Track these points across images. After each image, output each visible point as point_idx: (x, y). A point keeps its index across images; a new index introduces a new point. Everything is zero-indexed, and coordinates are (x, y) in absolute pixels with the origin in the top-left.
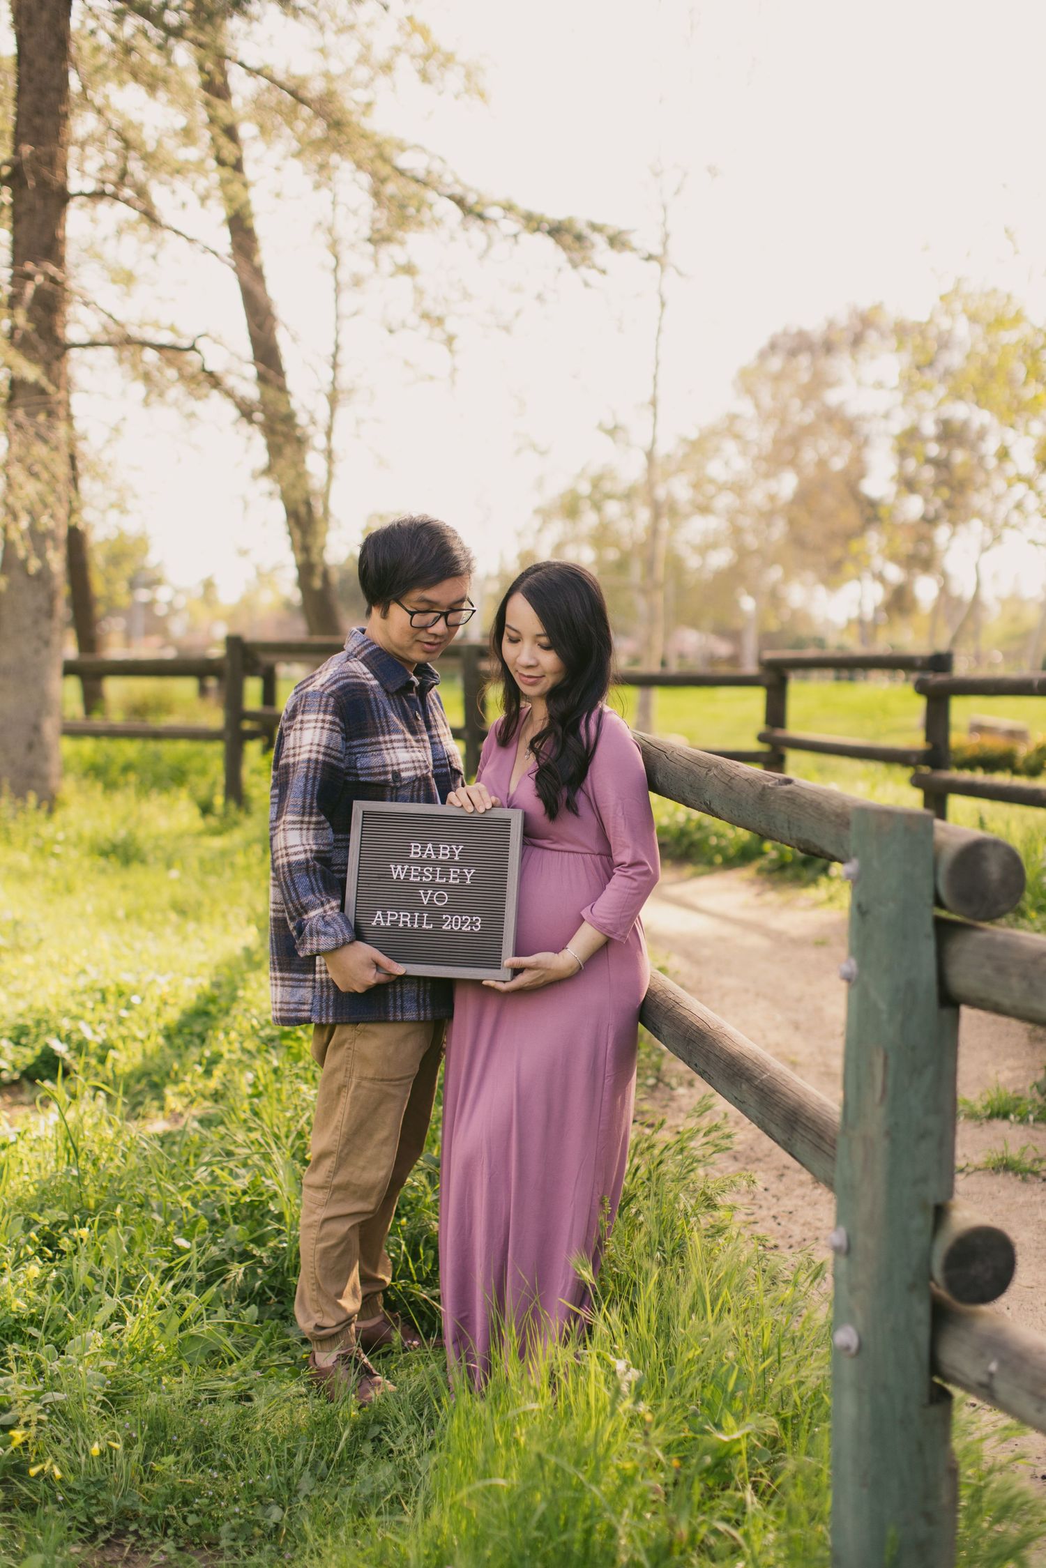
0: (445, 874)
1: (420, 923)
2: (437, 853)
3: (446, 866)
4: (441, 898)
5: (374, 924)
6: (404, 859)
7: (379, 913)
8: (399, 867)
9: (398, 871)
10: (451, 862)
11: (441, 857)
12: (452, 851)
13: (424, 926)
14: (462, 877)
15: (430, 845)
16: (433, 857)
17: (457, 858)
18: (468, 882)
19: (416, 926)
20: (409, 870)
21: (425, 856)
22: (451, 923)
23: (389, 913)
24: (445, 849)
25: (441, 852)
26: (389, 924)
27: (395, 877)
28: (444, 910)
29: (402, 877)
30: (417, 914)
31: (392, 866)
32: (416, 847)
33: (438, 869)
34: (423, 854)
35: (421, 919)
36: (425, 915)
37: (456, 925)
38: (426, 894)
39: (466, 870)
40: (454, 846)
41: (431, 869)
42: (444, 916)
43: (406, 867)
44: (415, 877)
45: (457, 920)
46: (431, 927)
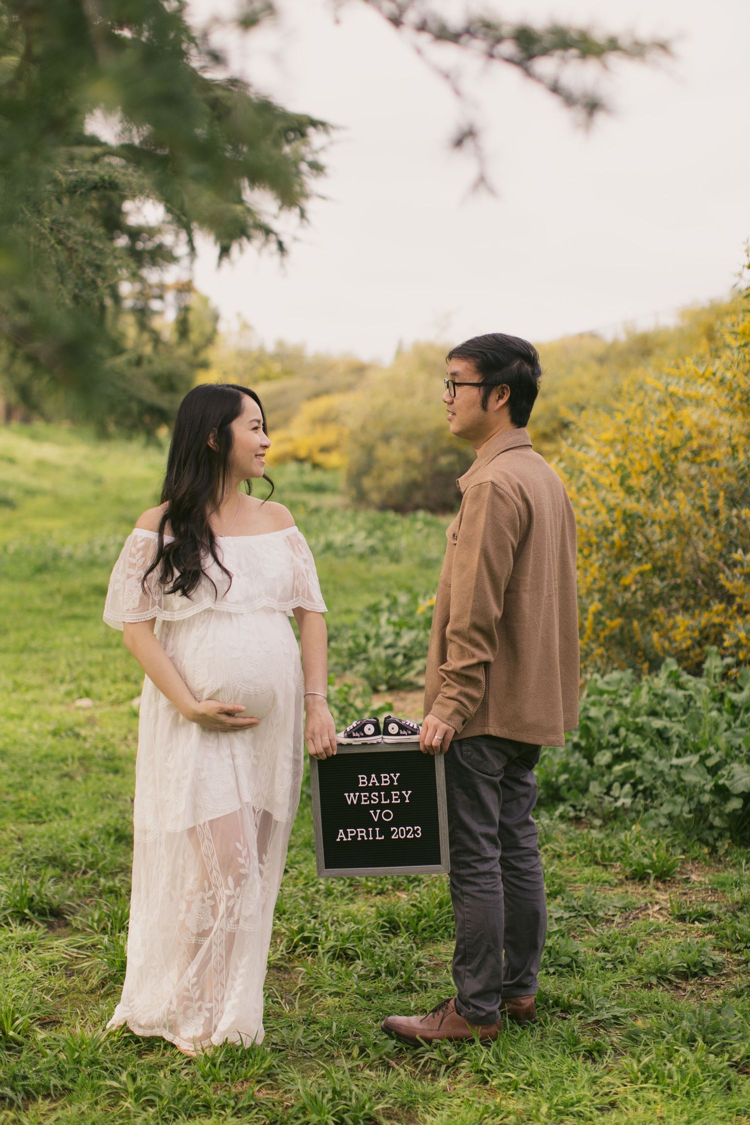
0: (388, 796)
1: (374, 835)
2: (380, 781)
3: (388, 790)
4: (387, 815)
5: (338, 840)
6: (355, 788)
7: (341, 831)
8: (352, 795)
9: (351, 798)
10: (391, 787)
11: (383, 784)
12: (391, 778)
13: (378, 838)
14: (402, 797)
15: (373, 776)
16: (377, 784)
17: (396, 784)
18: (407, 801)
19: (371, 838)
20: (360, 796)
21: (370, 785)
22: (398, 833)
23: (349, 830)
24: (385, 777)
25: (383, 780)
26: (350, 839)
27: (349, 803)
28: (391, 824)
29: (355, 802)
30: (370, 829)
31: (346, 795)
32: (363, 778)
33: (382, 793)
34: (369, 782)
35: (374, 832)
36: (377, 829)
37: (402, 835)
38: (375, 813)
39: (404, 792)
40: (392, 775)
41: (377, 794)
42: (392, 829)
43: (357, 794)
44: (365, 801)
45: (402, 831)
46: (383, 838)
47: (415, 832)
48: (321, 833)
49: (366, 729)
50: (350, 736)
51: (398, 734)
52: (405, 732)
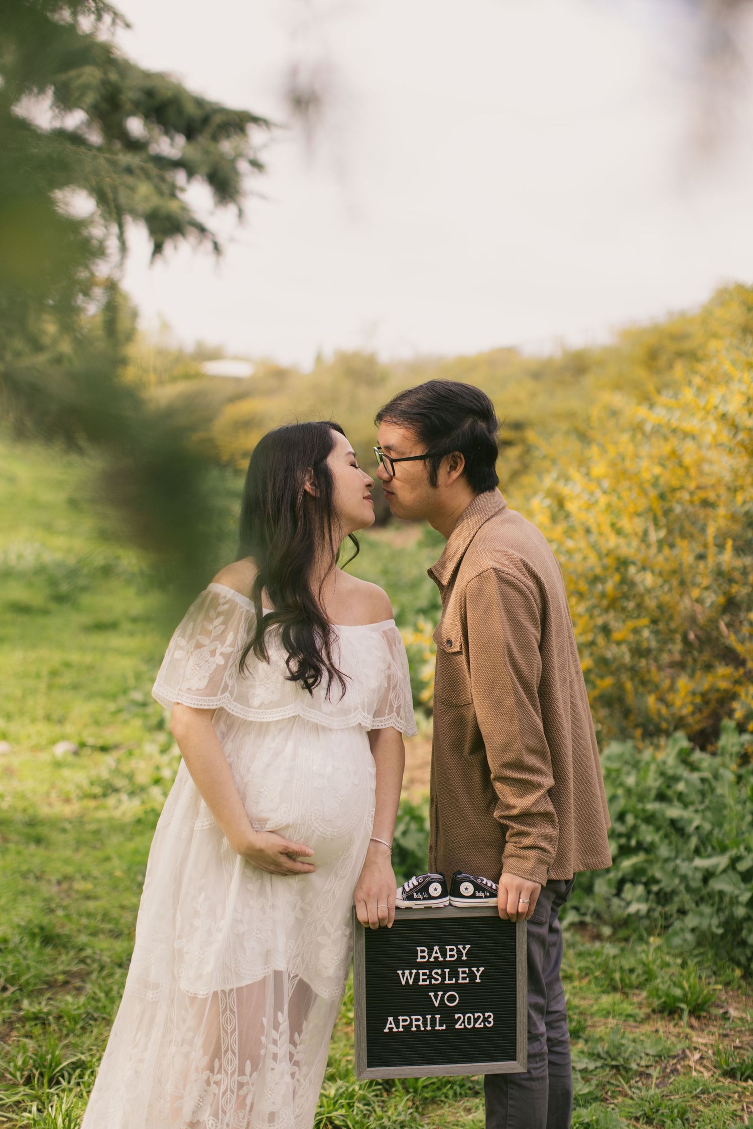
0: (454, 974)
1: (433, 1024)
2: (444, 955)
3: (454, 967)
4: (452, 999)
5: (386, 1030)
6: (412, 964)
7: (391, 1019)
8: (407, 972)
9: (406, 977)
10: (459, 963)
11: (448, 959)
12: (459, 951)
13: (437, 1028)
14: (472, 975)
15: (436, 948)
16: (441, 959)
17: (464, 958)
18: (478, 980)
19: (429, 1028)
20: (417, 975)
21: (432, 959)
22: (464, 1022)
23: (401, 1018)
24: (452, 950)
25: (449, 953)
26: (401, 1029)
27: (403, 982)
28: (456, 1009)
29: (411, 982)
30: (429, 1017)
31: (400, 972)
32: (423, 951)
33: (447, 970)
34: (430, 956)
35: (433, 1021)
36: (438, 1017)
37: (469, 1023)
38: (436, 996)
39: (474, 969)
40: (461, 947)
41: (439, 971)
42: (457, 1016)
43: (414, 971)
44: (424, 980)
45: (469, 1018)
46: (444, 1027)
47: (485, 1020)
48: (365, 1022)
49: (431, 889)
50: (410, 898)
51: (473, 896)
52: (482, 894)
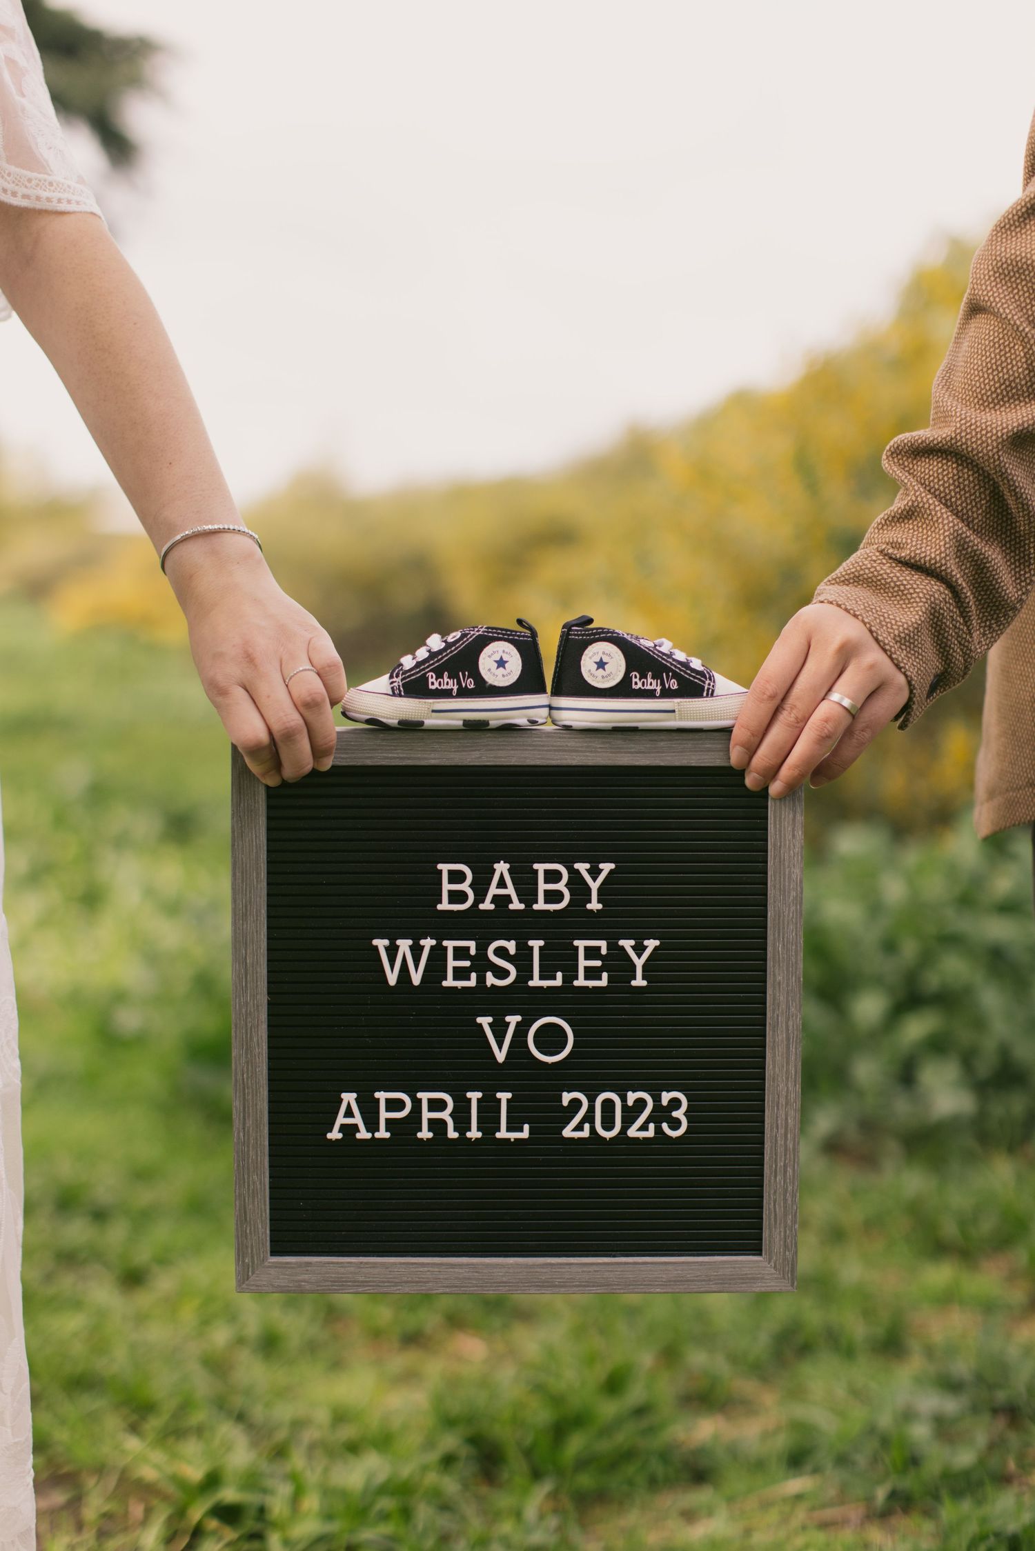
0: (557, 959)
1: (489, 1120)
2: (527, 891)
3: (559, 932)
4: (552, 1041)
5: (335, 1135)
6: (420, 917)
7: (349, 1098)
8: (404, 945)
9: (401, 960)
10: (577, 921)
11: (540, 905)
12: (577, 883)
13: (503, 1134)
14: (618, 964)
15: (502, 868)
16: (516, 905)
17: (594, 905)
18: (639, 982)
19: (474, 1134)
20: (438, 955)
21: (487, 905)
22: (589, 1117)
23: (382, 1096)
24: (553, 877)
25: (542, 886)
26: (383, 1134)
27: (392, 979)
28: (565, 1075)
29: (416, 979)
30: (475, 1096)
31: (381, 944)
32: (456, 877)
33: (536, 944)
34: (480, 896)
35: (489, 1110)
36: (504, 1096)
37: (608, 1123)
38: (499, 1029)
39: (627, 944)
40: (582, 867)
41: (511, 946)
42: (567, 1097)
43: (428, 943)
44: (460, 974)
45: (608, 1105)
46: (525, 1134)
47: (662, 1114)
48: (264, 1105)
49: (486, 662)
50: (415, 687)
51: (623, 690)
52: (652, 684)
